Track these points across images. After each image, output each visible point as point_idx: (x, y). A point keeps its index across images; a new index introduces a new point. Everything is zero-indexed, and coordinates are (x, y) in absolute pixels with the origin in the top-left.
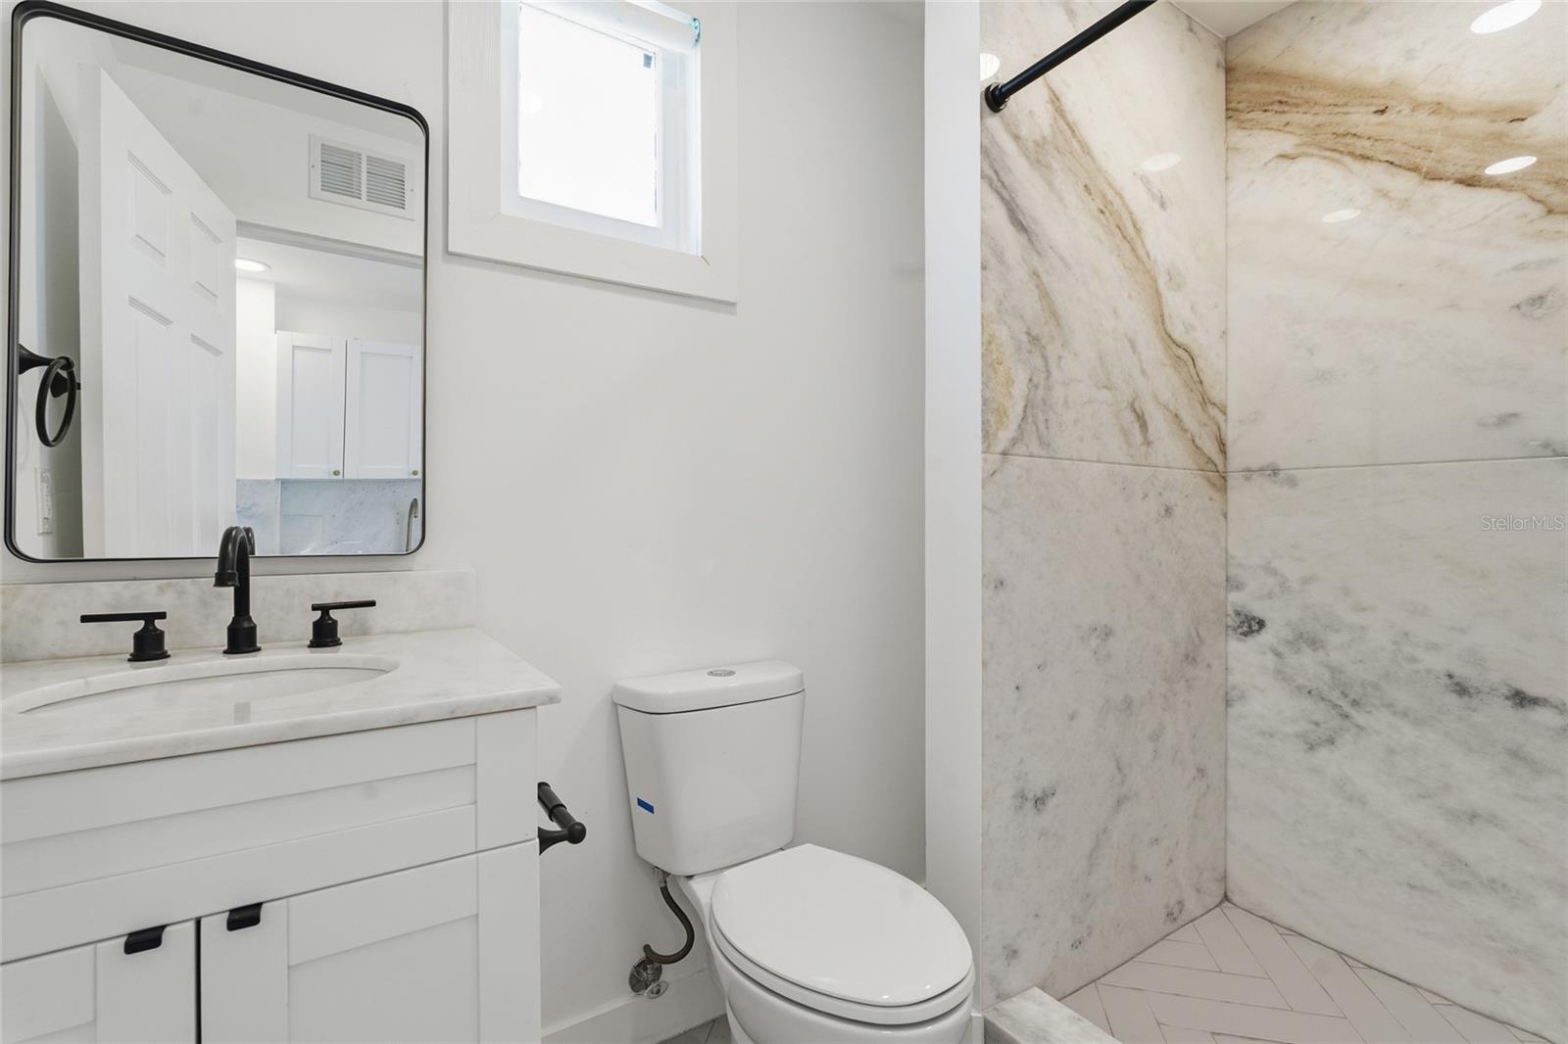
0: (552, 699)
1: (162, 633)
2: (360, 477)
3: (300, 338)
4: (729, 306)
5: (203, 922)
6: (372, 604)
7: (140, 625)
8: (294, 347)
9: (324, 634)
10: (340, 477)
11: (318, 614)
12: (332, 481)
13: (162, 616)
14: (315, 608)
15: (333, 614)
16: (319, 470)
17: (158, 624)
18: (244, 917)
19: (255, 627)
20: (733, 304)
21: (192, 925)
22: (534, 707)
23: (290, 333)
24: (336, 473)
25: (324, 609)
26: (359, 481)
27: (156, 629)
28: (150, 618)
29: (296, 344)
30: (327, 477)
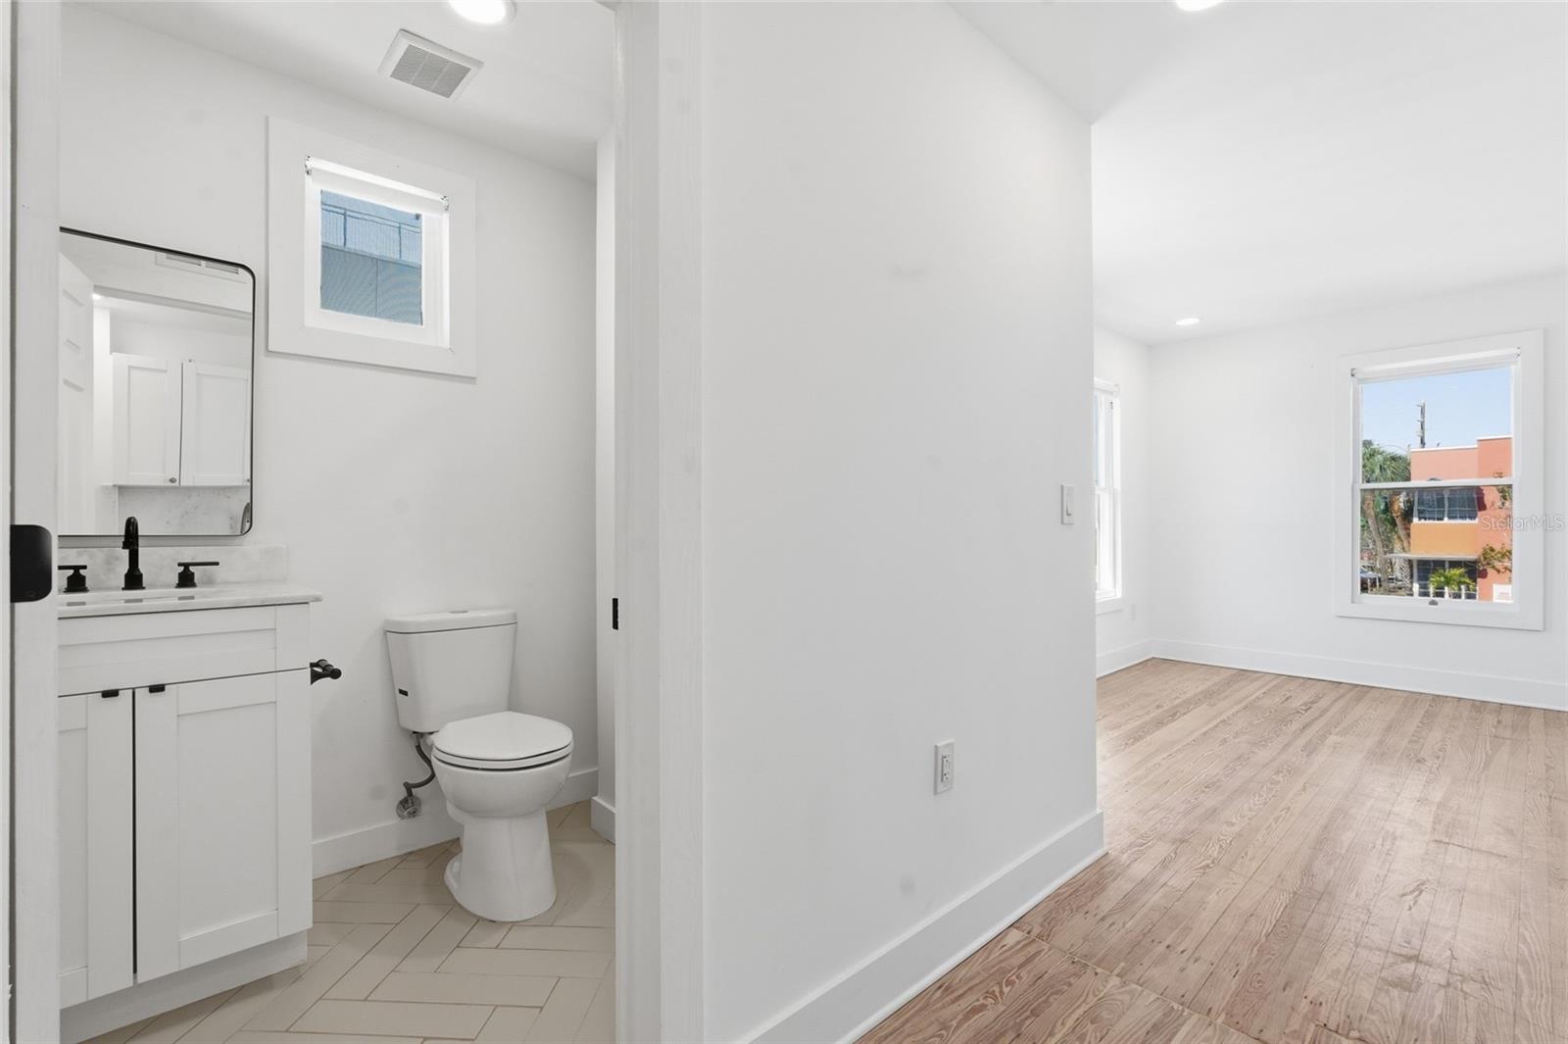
0: (318, 599)
1: (84, 577)
2: (197, 484)
3: (134, 359)
4: (472, 380)
5: (137, 690)
6: (217, 564)
7: (71, 572)
8: (130, 367)
9: (186, 579)
10: (177, 484)
11: (182, 568)
12: (167, 488)
13: (85, 567)
14: (180, 565)
15: (192, 568)
16: (157, 478)
17: (82, 572)
18: (156, 689)
19: (142, 575)
20: (474, 378)
21: (131, 691)
22: (307, 603)
23: (125, 355)
24: (172, 481)
25: (186, 566)
26: (195, 488)
27: (80, 575)
28: (76, 568)
29: (131, 364)
30: (163, 484)
